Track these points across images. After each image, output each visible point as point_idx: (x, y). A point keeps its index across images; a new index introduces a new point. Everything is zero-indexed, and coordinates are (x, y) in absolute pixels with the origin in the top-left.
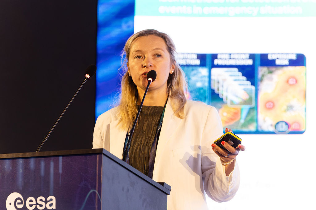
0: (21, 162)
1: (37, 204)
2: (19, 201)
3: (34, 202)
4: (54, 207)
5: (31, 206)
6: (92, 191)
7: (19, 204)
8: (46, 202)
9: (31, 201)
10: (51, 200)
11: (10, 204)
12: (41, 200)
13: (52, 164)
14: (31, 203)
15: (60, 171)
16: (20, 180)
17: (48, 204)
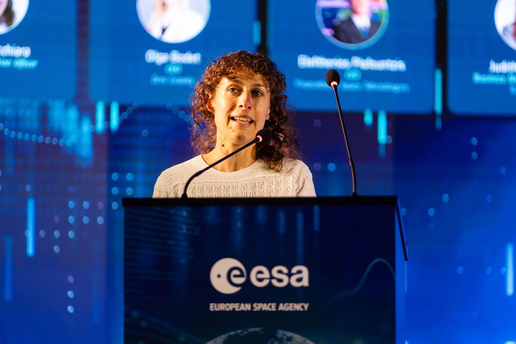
0: (239, 211)
1: (272, 277)
2: (236, 272)
3: (266, 274)
4: (305, 283)
5: (260, 280)
6: (377, 260)
7: (235, 276)
8: (290, 275)
9: (260, 272)
10: (299, 272)
11: (219, 276)
12: (280, 272)
13: (300, 217)
14: (260, 276)
15: (316, 227)
16: (238, 239)
17: (294, 278)
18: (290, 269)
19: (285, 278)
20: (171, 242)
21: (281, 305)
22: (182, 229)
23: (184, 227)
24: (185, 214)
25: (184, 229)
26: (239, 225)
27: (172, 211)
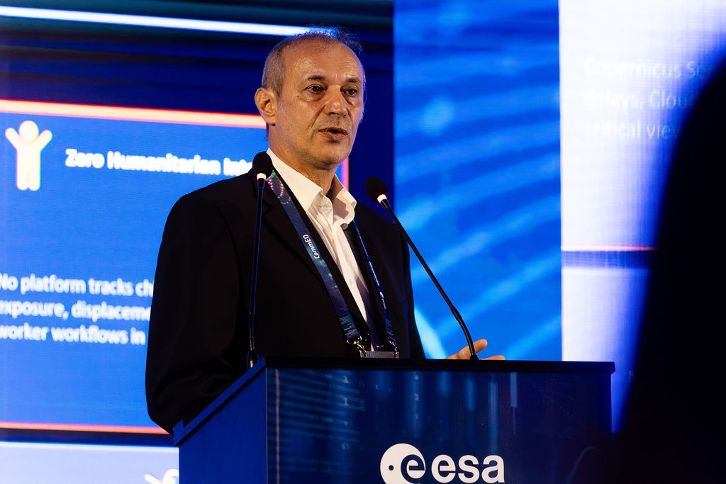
0: (416, 378)
1: (458, 470)
2: (413, 463)
3: (451, 466)
4: (500, 477)
5: (444, 474)
6: (588, 449)
7: (412, 468)
8: (481, 467)
9: (444, 463)
10: (493, 463)
11: (391, 468)
12: (469, 463)
13: (493, 387)
14: (443, 468)
15: (514, 402)
16: (415, 418)
17: (486, 472)
18: (481, 459)
19: (475, 471)
20: (329, 420)
22: (344, 402)
23: (346, 399)
24: (346, 381)
25: (345, 402)
26: (417, 397)
27: (330, 377)
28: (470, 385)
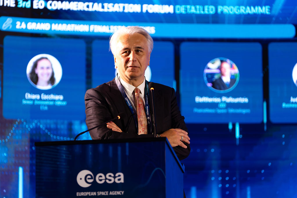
0: (90, 147)
1: (106, 179)
2: (89, 177)
3: (104, 177)
4: (122, 181)
5: (101, 180)
6: (156, 169)
7: (89, 179)
8: (115, 177)
9: (101, 176)
10: (119, 176)
11: (81, 179)
12: (110, 176)
13: (119, 149)
14: (100, 178)
15: (127, 154)
16: (90, 160)
17: (116, 179)
18: (115, 174)
19: (112, 179)
20: (58, 163)
21: (111, 192)
23: (64, 155)
24: (64, 149)
25: (64, 157)
26: (91, 153)
27: (58, 148)
28: (111, 148)
